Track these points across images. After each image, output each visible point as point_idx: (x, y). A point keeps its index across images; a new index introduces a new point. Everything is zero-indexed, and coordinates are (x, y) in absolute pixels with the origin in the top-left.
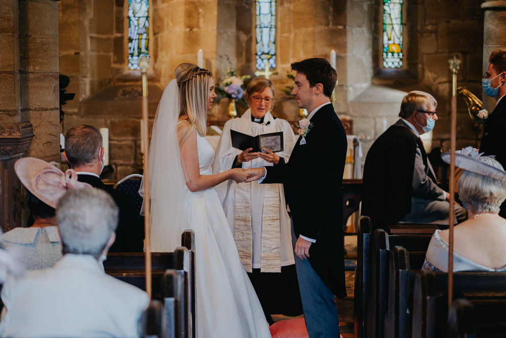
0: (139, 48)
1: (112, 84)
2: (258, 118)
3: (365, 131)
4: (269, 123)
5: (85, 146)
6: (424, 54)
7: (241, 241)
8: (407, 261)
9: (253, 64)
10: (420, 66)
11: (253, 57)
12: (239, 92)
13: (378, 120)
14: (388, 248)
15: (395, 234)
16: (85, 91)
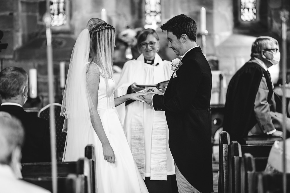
0: (58, 10)
1: (38, 37)
2: (149, 60)
3: (228, 69)
4: (158, 64)
5: (12, 85)
6: (272, 9)
7: (136, 155)
8: (253, 165)
9: (143, 20)
10: (269, 18)
11: (143, 14)
12: (133, 41)
13: (238, 60)
14: (240, 155)
15: (249, 144)
16: (18, 42)
